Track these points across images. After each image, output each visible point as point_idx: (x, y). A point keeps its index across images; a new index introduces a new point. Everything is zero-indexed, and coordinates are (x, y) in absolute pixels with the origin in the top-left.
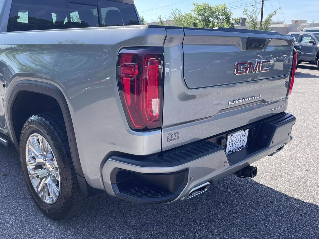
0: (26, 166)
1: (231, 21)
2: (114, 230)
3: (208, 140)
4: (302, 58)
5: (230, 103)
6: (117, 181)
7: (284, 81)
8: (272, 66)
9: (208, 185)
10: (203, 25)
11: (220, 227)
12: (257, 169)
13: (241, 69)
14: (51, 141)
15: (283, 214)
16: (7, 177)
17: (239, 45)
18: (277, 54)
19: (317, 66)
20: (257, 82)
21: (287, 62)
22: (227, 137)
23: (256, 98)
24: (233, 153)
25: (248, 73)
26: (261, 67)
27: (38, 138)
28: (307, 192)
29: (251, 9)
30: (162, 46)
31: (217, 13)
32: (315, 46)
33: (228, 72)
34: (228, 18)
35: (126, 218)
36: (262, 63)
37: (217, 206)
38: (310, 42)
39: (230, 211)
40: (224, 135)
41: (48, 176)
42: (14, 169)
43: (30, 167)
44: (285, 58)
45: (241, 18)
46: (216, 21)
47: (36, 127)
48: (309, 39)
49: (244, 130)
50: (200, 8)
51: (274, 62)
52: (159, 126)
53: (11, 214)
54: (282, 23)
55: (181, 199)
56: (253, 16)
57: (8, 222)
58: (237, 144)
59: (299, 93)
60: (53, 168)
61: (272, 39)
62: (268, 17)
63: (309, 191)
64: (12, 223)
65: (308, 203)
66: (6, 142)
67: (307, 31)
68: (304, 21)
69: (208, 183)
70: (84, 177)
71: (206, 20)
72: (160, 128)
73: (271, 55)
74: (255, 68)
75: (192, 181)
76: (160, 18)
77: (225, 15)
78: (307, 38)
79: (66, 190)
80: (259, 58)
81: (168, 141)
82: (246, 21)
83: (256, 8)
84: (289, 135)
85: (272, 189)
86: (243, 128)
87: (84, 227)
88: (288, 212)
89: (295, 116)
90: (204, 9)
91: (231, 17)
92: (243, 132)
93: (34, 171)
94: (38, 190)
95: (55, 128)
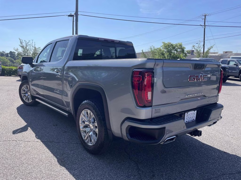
0: (79, 126)
1: (185, 52)
2: (124, 161)
3: (175, 115)
4: (229, 74)
5: (186, 96)
6: (129, 132)
7: (216, 86)
8: (210, 78)
9: (175, 137)
10: (167, 54)
11: (181, 164)
12: (201, 132)
13: (191, 78)
14: (95, 113)
15: (217, 159)
16: (67, 133)
17: (190, 67)
18: (212, 72)
19: (239, 79)
20: (201, 86)
21: (218, 76)
22: (185, 114)
23: (200, 94)
24: (188, 123)
25: (195, 81)
26: (202, 78)
27: (87, 112)
28: (232, 149)
29: (197, 45)
30: (153, 68)
31: (176, 48)
32: (238, 67)
33: (184, 81)
34: (183, 51)
35: (130, 156)
36: (203, 76)
37: (179, 153)
38: (235, 65)
39: (187, 156)
40: (183, 113)
41: (91, 131)
42: (69, 129)
43: (81, 126)
44: (217, 74)
45: (191, 50)
46: (175, 52)
47: (87, 106)
48: (234, 63)
49: (194, 111)
50: (166, 45)
51: (211, 76)
52: (151, 105)
53: (71, 151)
54: (217, 53)
55: (161, 143)
56: (199, 50)
57: (70, 154)
58: (190, 118)
59: (228, 94)
60: (94, 127)
61: (208, 64)
62: (208, 50)
63: (233, 148)
64: (72, 155)
65: (232, 155)
66: (67, 114)
67: (233, 58)
68: (231, 52)
69: (175, 136)
70: (112, 131)
71: (170, 52)
72: (151, 106)
73: (209, 72)
74: (199, 79)
75: (167, 134)
76: (142, 51)
77: (181, 49)
78: (232, 62)
79: (101, 137)
80: (202, 74)
81: (155, 113)
82: (194, 52)
83: (200, 45)
84: (220, 115)
85: (211, 146)
86: (194, 110)
87: (108, 159)
88: (221, 159)
89: (223, 105)
90: (169, 45)
91: (185, 50)
92: (193, 112)
93: (83, 129)
94: (85, 139)
95: (97, 106)
